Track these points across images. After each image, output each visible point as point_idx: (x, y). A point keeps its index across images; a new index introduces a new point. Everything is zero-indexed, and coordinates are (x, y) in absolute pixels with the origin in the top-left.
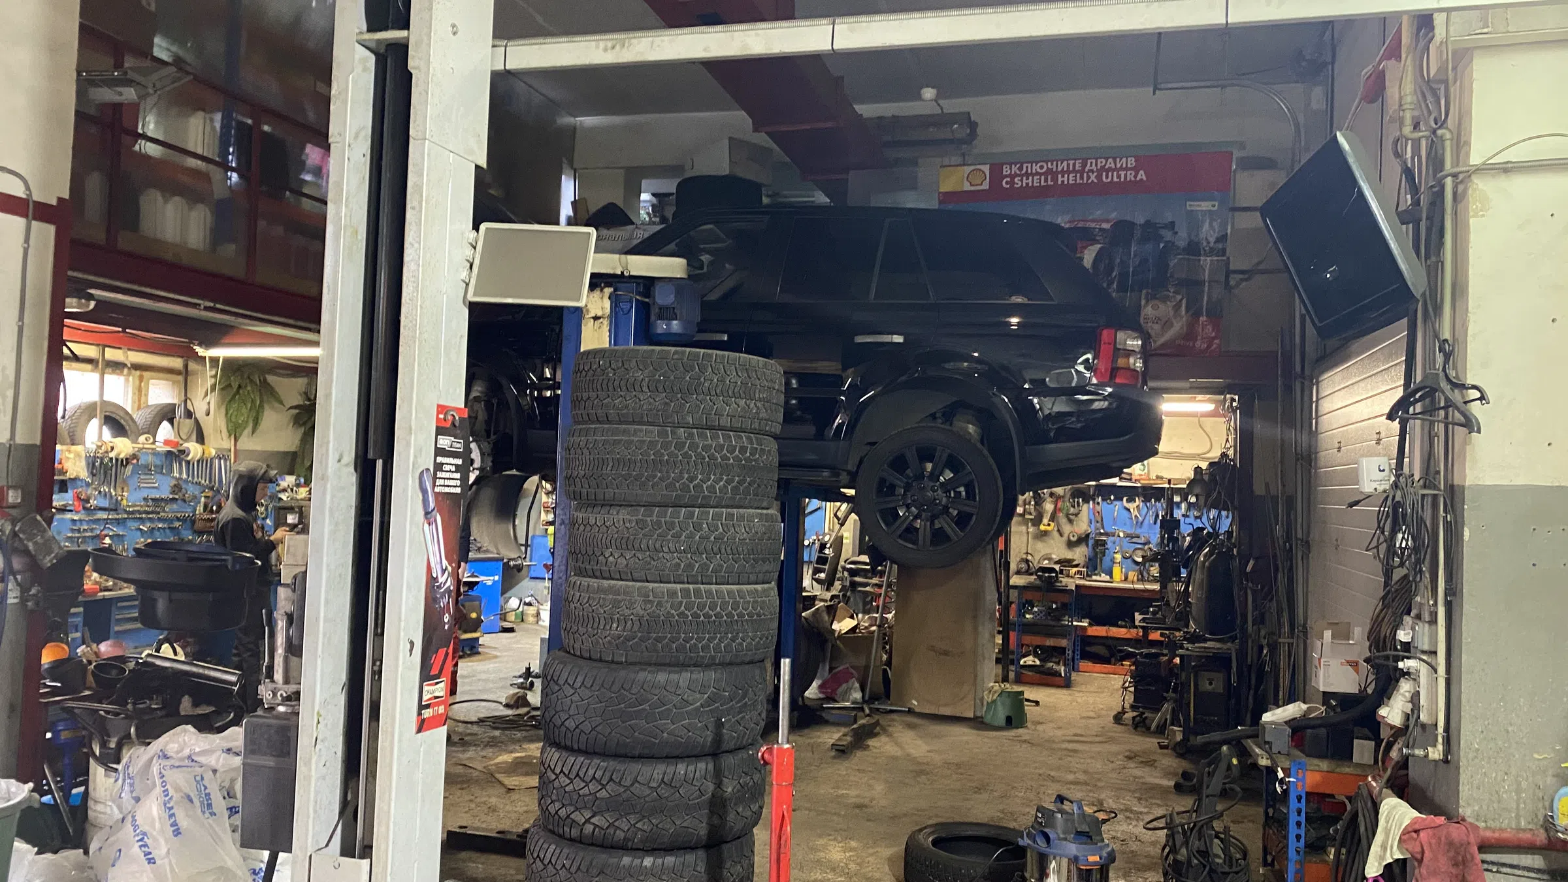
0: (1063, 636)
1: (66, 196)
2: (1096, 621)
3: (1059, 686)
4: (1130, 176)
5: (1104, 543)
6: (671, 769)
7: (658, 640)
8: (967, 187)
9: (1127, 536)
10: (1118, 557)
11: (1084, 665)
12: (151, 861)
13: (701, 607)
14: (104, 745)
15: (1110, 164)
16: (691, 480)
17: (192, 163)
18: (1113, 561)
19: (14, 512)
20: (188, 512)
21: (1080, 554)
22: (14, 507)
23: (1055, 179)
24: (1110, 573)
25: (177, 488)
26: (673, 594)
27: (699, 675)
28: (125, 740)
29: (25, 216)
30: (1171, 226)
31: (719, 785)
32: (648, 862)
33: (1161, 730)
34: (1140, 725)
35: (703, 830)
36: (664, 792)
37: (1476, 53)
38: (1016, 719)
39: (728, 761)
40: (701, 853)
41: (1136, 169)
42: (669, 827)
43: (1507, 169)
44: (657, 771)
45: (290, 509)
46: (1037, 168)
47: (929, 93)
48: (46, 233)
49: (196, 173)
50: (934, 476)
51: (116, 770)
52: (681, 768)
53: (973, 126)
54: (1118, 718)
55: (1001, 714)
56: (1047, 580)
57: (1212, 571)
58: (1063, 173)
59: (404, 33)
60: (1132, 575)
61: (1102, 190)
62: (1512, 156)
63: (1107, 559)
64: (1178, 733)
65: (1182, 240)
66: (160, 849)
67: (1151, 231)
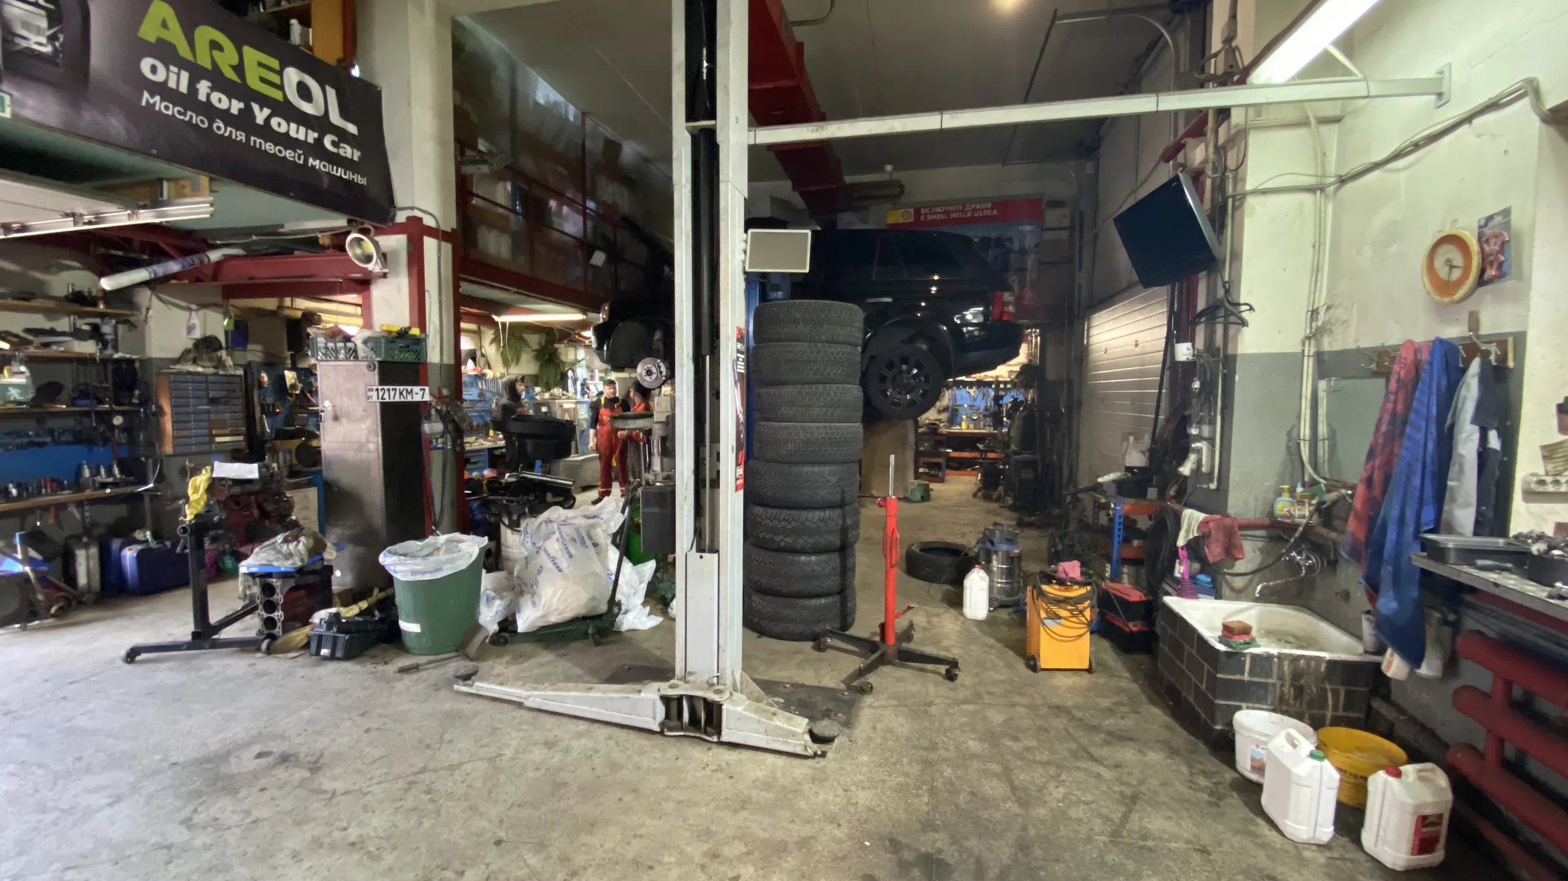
0: (940, 457)
1: (455, 227)
2: (955, 450)
3: (939, 482)
4: (989, 212)
5: (957, 410)
6: (822, 514)
7: (812, 451)
8: (902, 221)
9: (969, 406)
10: (964, 417)
11: (948, 471)
12: (560, 570)
13: (833, 434)
14: (510, 519)
15: (978, 206)
16: (825, 369)
17: (501, 210)
18: (962, 420)
19: (446, 400)
20: (487, 407)
21: (944, 416)
22: (445, 397)
23: (949, 216)
24: (960, 425)
25: (481, 394)
26: (818, 428)
27: (833, 468)
28: (522, 515)
29: (438, 238)
30: (1010, 239)
31: (844, 521)
32: (813, 558)
33: (998, 500)
34: (987, 498)
35: (838, 543)
36: (821, 524)
37: (1251, 131)
38: (926, 497)
39: (847, 508)
40: (837, 554)
41: (992, 209)
42: (822, 540)
43: (1265, 192)
44: (817, 514)
45: (543, 404)
46: (939, 210)
47: (889, 168)
48: (447, 247)
49: (500, 215)
50: (909, 371)
51: (519, 531)
52: (827, 513)
53: (902, 186)
54: (975, 495)
55: (918, 496)
56: (933, 427)
57: (1024, 419)
58: (953, 212)
59: (711, 122)
60: (972, 426)
61: (974, 220)
62: (1268, 185)
63: (958, 418)
64: (1010, 501)
65: (1016, 247)
66: (564, 564)
67: (1000, 242)
